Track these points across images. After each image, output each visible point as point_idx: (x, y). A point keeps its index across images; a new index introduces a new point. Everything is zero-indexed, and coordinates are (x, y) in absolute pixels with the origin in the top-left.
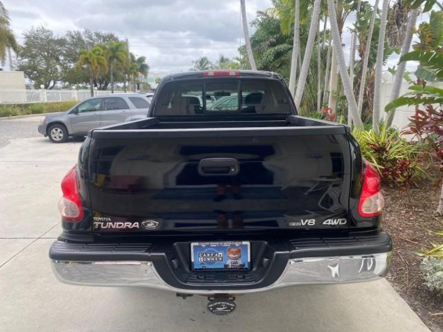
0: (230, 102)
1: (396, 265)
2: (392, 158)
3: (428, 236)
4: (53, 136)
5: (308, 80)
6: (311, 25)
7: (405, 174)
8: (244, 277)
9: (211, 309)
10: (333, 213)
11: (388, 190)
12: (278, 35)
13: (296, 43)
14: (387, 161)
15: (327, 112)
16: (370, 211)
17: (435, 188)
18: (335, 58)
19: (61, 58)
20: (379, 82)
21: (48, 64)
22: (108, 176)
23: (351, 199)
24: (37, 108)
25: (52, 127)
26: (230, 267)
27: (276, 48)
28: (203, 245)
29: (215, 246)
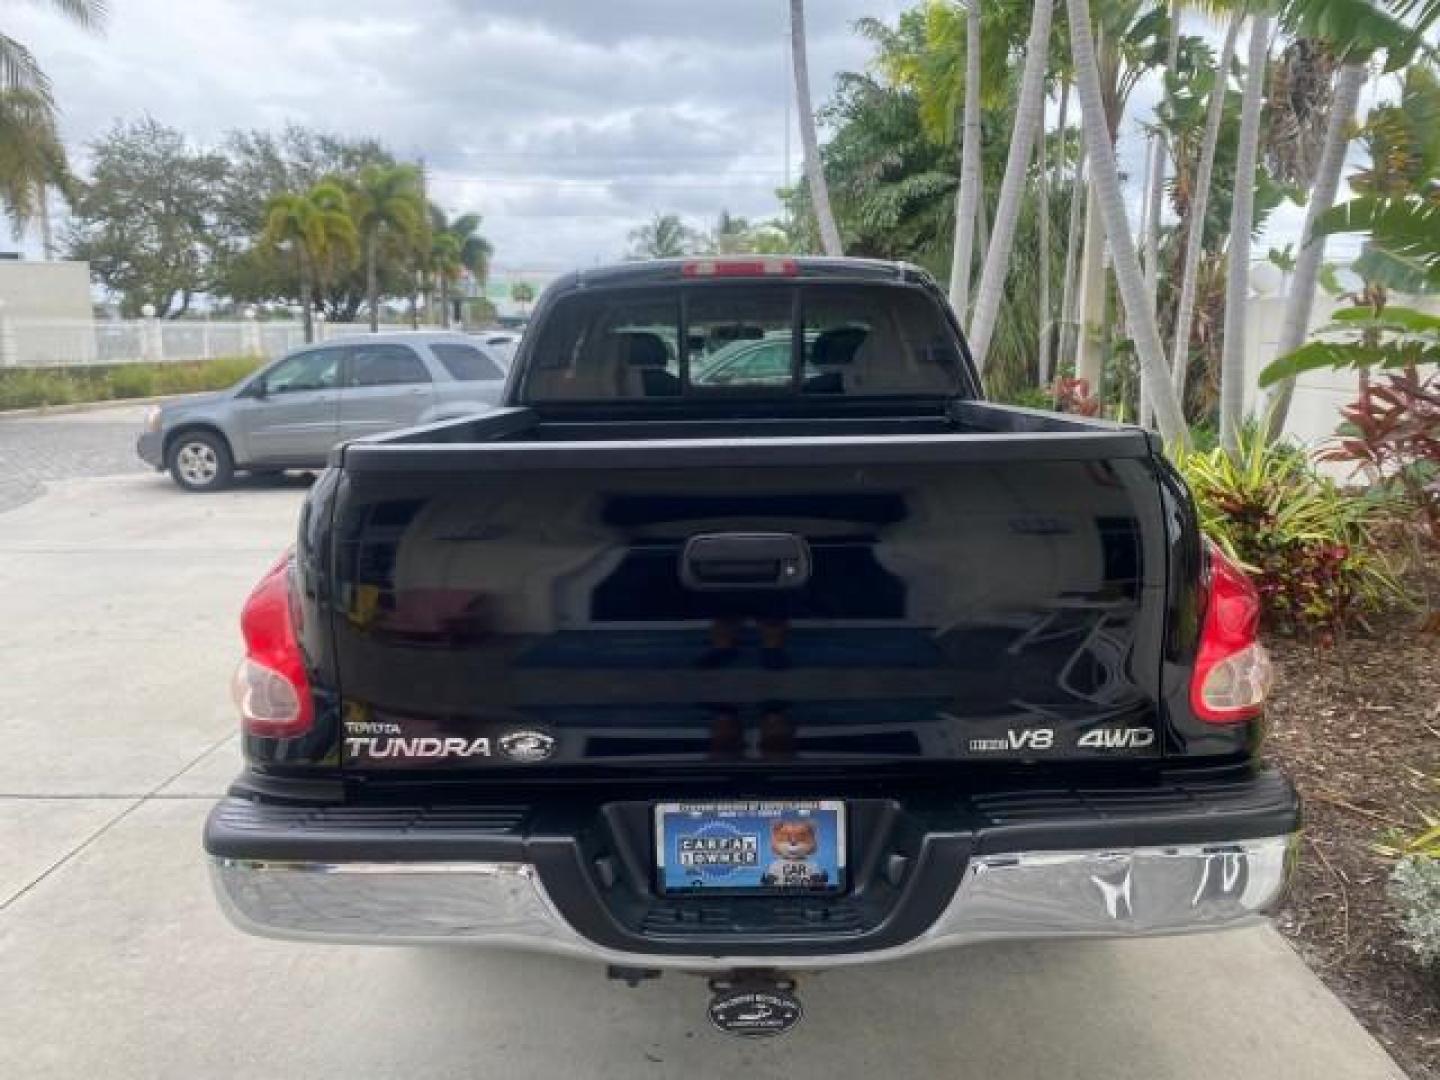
0: (755, 359)
1: (1307, 886)
2: (1286, 540)
3: (1409, 792)
4: (184, 469)
5: (1009, 289)
6: (1019, 113)
7: (1329, 592)
8: (826, 915)
9: (721, 1017)
10: (1107, 710)
11: (1275, 643)
12: (911, 146)
13: (971, 169)
14: (1271, 551)
15: (1072, 393)
16: (1228, 703)
17: (1425, 638)
18: (1096, 217)
19: (210, 218)
20: (1241, 294)
21: (167, 238)
22: (387, 591)
23: (1168, 666)
24: (132, 379)
25: (182, 439)
26: (781, 882)
27: (907, 185)
28: (696, 811)
29: (734, 814)
